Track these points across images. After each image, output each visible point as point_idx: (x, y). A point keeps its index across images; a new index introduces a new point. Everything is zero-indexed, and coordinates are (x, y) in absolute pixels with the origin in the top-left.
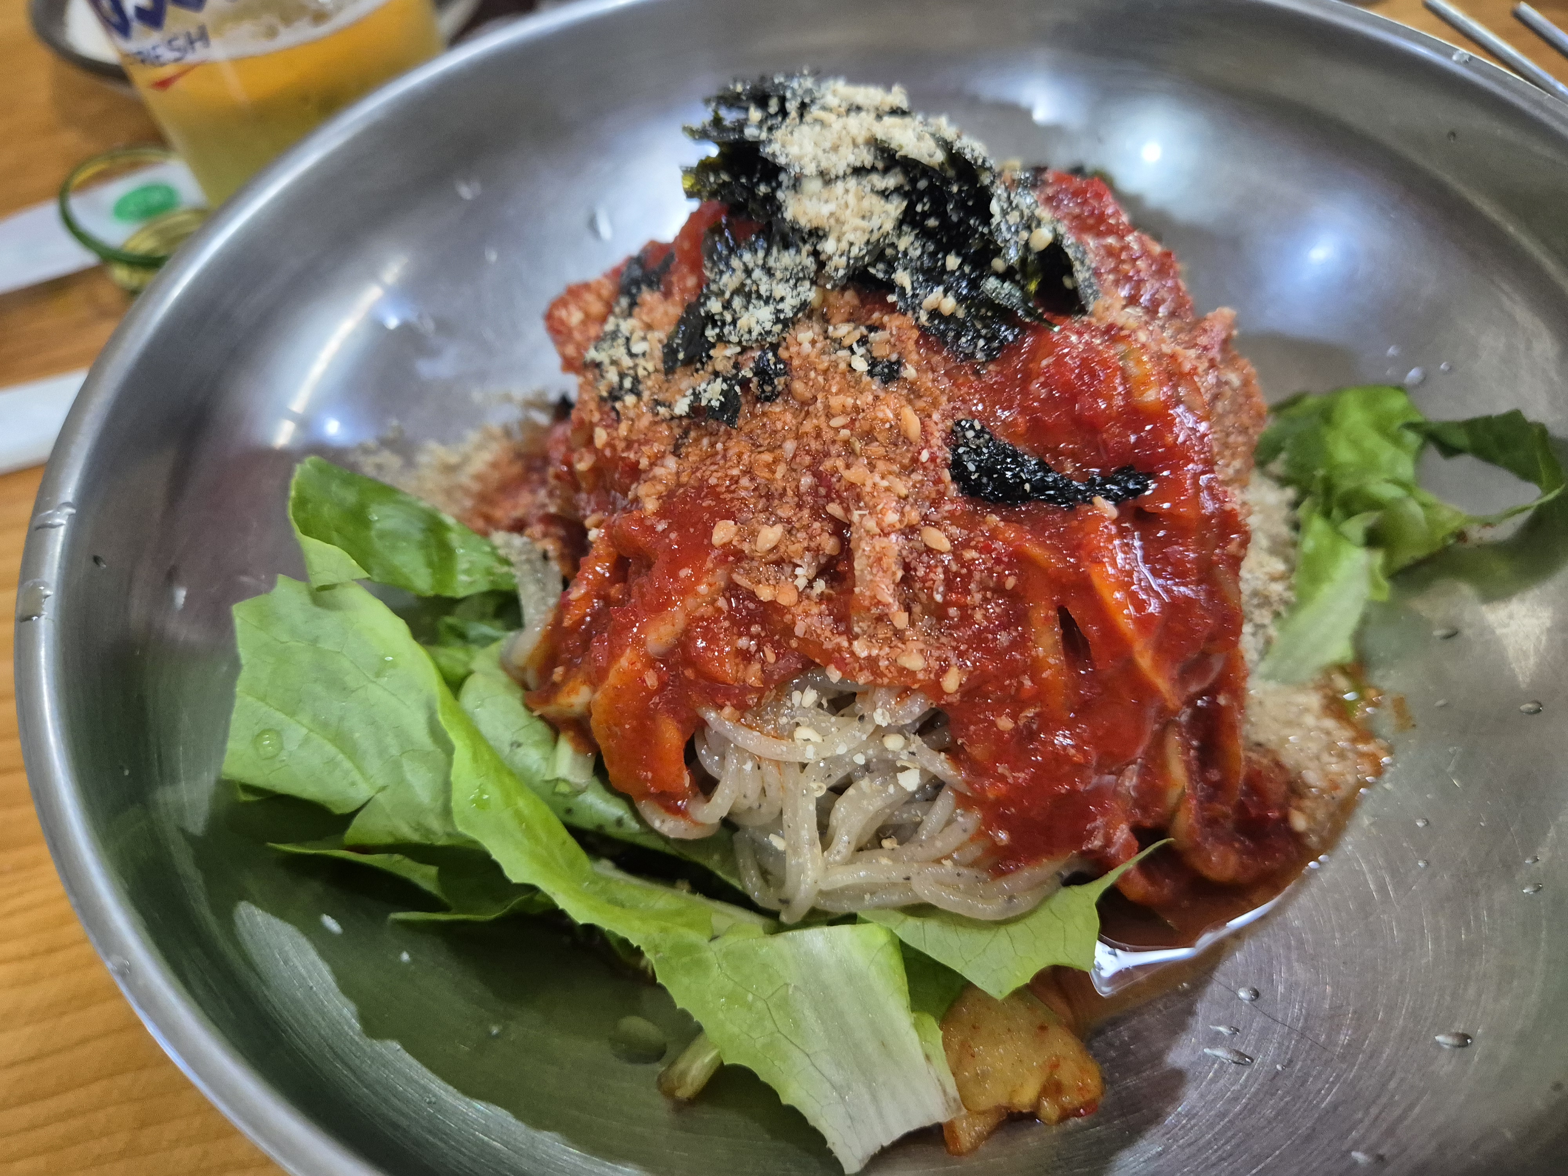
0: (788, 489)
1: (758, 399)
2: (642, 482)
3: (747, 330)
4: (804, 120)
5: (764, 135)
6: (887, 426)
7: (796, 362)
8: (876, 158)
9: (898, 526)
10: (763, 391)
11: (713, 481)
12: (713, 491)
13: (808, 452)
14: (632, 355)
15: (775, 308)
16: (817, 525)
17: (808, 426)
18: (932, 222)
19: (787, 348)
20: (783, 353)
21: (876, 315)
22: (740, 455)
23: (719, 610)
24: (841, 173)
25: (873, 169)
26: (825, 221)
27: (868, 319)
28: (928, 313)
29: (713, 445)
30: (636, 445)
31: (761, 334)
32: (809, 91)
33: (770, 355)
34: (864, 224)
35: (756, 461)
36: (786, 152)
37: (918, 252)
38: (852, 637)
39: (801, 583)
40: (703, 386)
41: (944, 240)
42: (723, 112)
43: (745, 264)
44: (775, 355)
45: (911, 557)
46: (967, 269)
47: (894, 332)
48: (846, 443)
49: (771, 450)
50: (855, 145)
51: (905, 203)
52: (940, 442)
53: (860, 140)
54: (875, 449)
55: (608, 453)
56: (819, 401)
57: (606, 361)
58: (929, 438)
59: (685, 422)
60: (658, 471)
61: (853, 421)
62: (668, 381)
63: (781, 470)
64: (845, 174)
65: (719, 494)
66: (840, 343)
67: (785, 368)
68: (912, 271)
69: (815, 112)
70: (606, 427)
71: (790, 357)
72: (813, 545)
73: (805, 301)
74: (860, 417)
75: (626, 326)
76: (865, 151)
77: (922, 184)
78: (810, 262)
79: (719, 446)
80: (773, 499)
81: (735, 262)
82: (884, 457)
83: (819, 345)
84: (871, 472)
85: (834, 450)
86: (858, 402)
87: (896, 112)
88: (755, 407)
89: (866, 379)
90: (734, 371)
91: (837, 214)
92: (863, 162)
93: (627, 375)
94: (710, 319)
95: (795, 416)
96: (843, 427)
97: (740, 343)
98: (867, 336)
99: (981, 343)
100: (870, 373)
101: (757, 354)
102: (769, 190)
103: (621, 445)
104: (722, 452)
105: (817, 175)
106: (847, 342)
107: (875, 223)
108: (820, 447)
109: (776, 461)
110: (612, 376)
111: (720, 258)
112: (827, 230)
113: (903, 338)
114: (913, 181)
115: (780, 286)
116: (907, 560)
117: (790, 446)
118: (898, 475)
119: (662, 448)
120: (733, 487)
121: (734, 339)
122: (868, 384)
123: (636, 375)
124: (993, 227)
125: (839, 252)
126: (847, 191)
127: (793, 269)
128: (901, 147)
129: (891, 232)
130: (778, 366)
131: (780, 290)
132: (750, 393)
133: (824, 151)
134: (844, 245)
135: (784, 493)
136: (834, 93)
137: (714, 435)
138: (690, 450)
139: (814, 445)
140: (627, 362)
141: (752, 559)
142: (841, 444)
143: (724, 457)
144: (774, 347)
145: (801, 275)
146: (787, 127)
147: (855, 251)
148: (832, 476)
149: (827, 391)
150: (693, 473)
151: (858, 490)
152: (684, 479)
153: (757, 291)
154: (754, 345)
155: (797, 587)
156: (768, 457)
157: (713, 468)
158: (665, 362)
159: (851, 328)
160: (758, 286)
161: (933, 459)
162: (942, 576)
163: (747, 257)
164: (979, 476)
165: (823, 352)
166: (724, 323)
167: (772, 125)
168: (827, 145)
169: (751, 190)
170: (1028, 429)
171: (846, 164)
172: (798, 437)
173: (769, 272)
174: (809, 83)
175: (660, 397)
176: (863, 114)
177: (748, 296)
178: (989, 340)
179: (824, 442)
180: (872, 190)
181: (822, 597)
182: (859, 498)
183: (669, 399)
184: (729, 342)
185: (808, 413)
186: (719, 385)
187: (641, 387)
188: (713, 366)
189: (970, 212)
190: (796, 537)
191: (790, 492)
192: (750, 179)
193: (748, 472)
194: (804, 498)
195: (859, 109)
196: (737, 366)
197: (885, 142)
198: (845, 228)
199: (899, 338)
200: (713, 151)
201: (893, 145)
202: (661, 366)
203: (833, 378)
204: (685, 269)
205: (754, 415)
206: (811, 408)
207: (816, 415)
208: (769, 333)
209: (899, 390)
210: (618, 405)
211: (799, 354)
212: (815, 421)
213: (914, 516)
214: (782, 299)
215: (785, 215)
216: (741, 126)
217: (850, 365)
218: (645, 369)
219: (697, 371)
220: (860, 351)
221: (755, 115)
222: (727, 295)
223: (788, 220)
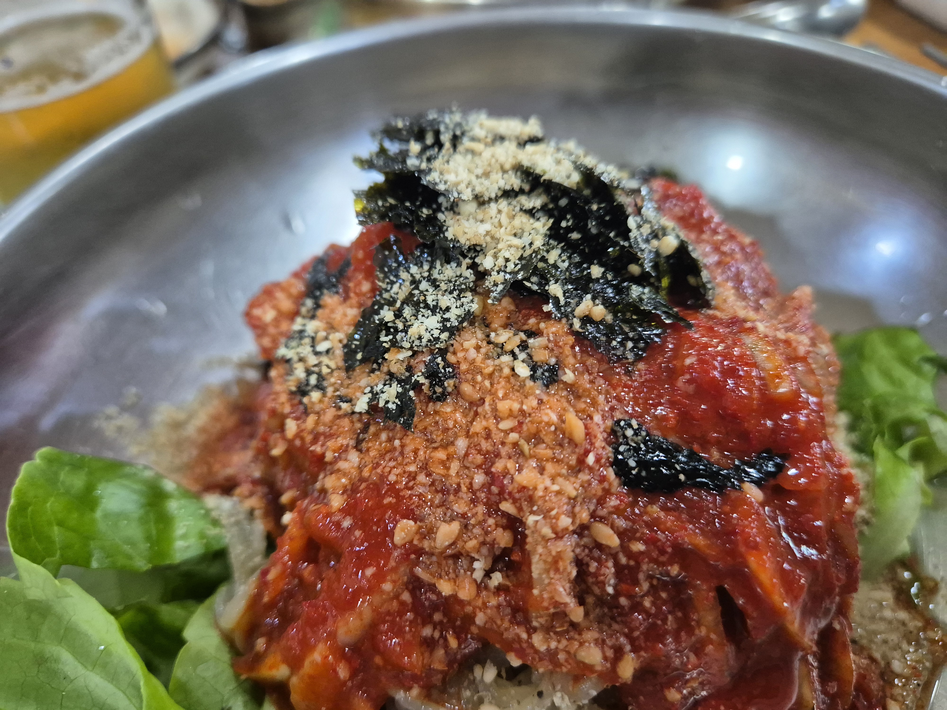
0: (462, 486)
1: (430, 399)
2: (328, 473)
3: (417, 337)
4: (457, 150)
5: (424, 166)
6: (553, 428)
7: (464, 367)
8: (522, 181)
9: (571, 528)
10: (435, 392)
11: (392, 478)
12: (393, 489)
13: (479, 452)
14: (317, 354)
15: (442, 317)
16: (491, 521)
17: (478, 426)
18: (575, 236)
19: (454, 353)
20: (451, 358)
21: (532, 321)
22: (416, 452)
23: (403, 604)
24: (493, 196)
25: (522, 191)
26: (482, 238)
27: (524, 324)
28: (580, 320)
29: (390, 440)
30: (322, 438)
31: (429, 341)
32: (459, 125)
33: (439, 360)
34: (516, 241)
35: (431, 458)
36: (445, 179)
37: (566, 264)
38: (531, 630)
39: (478, 575)
40: (380, 386)
41: (587, 251)
42: (387, 144)
43: (412, 275)
44: (444, 359)
45: (583, 554)
46: (609, 277)
47: (552, 339)
48: (515, 445)
49: (445, 446)
50: (504, 172)
51: (551, 221)
52: (603, 444)
53: (507, 166)
54: (543, 451)
55: (298, 443)
56: (487, 404)
57: (295, 358)
58: (594, 441)
59: (365, 419)
60: (342, 465)
61: (521, 424)
62: (349, 378)
63: (455, 466)
64: (497, 196)
65: (399, 490)
66: (502, 348)
67: (453, 371)
68: (562, 282)
69: (466, 143)
70: (297, 419)
71: (458, 361)
72: (488, 539)
73: (469, 311)
74: (527, 421)
75: (312, 326)
76: (513, 176)
77: (563, 202)
78: (469, 274)
79: (397, 443)
80: (448, 493)
81: (404, 275)
82: (553, 459)
83: (483, 350)
84: (542, 474)
85: (504, 451)
86: (525, 407)
87: (534, 140)
88: (427, 406)
89: (530, 383)
90: (407, 374)
91: (493, 232)
92: (512, 185)
93: (313, 372)
94: (384, 326)
95: (465, 415)
96: (512, 430)
97: (411, 348)
98: (526, 341)
99: (630, 344)
100: (533, 377)
101: (428, 358)
102: (431, 212)
103: (309, 438)
104: (399, 449)
105: (473, 198)
106: (508, 347)
107: (526, 240)
108: (490, 448)
109: (450, 458)
110: (300, 372)
111: (390, 271)
112: (484, 246)
113: (561, 343)
114: (555, 200)
115: (445, 297)
116: (580, 557)
117: (462, 444)
118: (566, 478)
119: (345, 442)
120: (411, 484)
121: (407, 345)
122: (531, 388)
123: (320, 371)
124: (631, 241)
125: (496, 268)
126: (500, 212)
127: (456, 281)
128: (545, 173)
129: (541, 248)
130: (447, 370)
131: (445, 301)
132: (423, 394)
133: (477, 177)
134: (501, 262)
135: (458, 490)
136: (481, 126)
137: (391, 430)
138: (370, 445)
139: (485, 445)
140: (312, 360)
141: (433, 554)
142: (510, 446)
143: (402, 453)
144: (443, 352)
145: (463, 286)
146: (443, 156)
147: (511, 267)
148: (504, 477)
149: (493, 393)
150: (374, 468)
151: (531, 493)
152: (366, 473)
153: (425, 301)
154: (424, 350)
155: (475, 581)
156: (441, 455)
157: (392, 464)
158: (346, 361)
159: (511, 334)
160: (425, 296)
161: (598, 460)
162: (613, 570)
163: (414, 269)
164: (639, 470)
165: (487, 357)
166: (396, 330)
167: (431, 156)
168: (479, 171)
169: (414, 213)
170: (678, 422)
171: (497, 188)
172: (468, 435)
173: (434, 283)
174: (457, 117)
175: (343, 392)
176: (506, 143)
177: (416, 305)
178: (635, 341)
179: (495, 443)
180: (521, 210)
181: (500, 589)
182: (531, 500)
183: (350, 395)
184: (402, 347)
185: (476, 414)
186: (395, 389)
187: (325, 384)
188: (388, 366)
189: (609, 226)
190: (472, 533)
191: (464, 489)
192: (413, 203)
193: (425, 468)
194: (478, 494)
195: (502, 138)
196: (410, 369)
197: (531, 168)
198: (500, 246)
199: (556, 343)
200: (379, 178)
201: (538, 171)
202: (341, 364)
203: (499, 383)
204: (360, 276)
205: (426, 414)
206: (480, 410)
207: (485, 417)
208: (437, 339)
209: (560, 392)
210: (305, 400)
211: (466, 358)
212: (484, 423)
213: (584, 516)
214: (448, 309)
215: (446, 234)
216: (404, 155)
217: (513, 369)
218: (328, 367)
219: (373, 371)
220: (522, 356)
221: (415, 147)
222: (398, 304)
223: (449, 238)
